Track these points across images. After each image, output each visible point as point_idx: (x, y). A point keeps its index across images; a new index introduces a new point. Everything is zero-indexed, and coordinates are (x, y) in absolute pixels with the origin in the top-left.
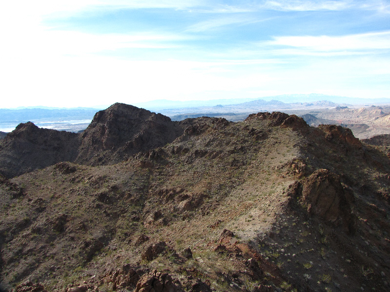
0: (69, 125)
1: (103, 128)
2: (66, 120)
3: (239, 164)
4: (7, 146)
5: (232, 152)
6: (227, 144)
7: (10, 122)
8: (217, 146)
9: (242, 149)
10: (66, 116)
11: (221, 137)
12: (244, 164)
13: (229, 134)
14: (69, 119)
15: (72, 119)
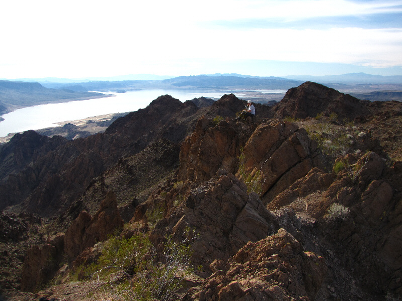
0: (260, 94)
1: (294, 104)
2: (258, 89)
3: (388, 149)
4: (213, 113)
5: (386, 139)
6: (384, 133)
7: (208, 88)
8: (376, 133)
9: (395, 138)
10: (258, 85)
11: (381, 127)
12: (392, 149)
13: (388, 125)
14: (261, 88)
15: (263, 88)
